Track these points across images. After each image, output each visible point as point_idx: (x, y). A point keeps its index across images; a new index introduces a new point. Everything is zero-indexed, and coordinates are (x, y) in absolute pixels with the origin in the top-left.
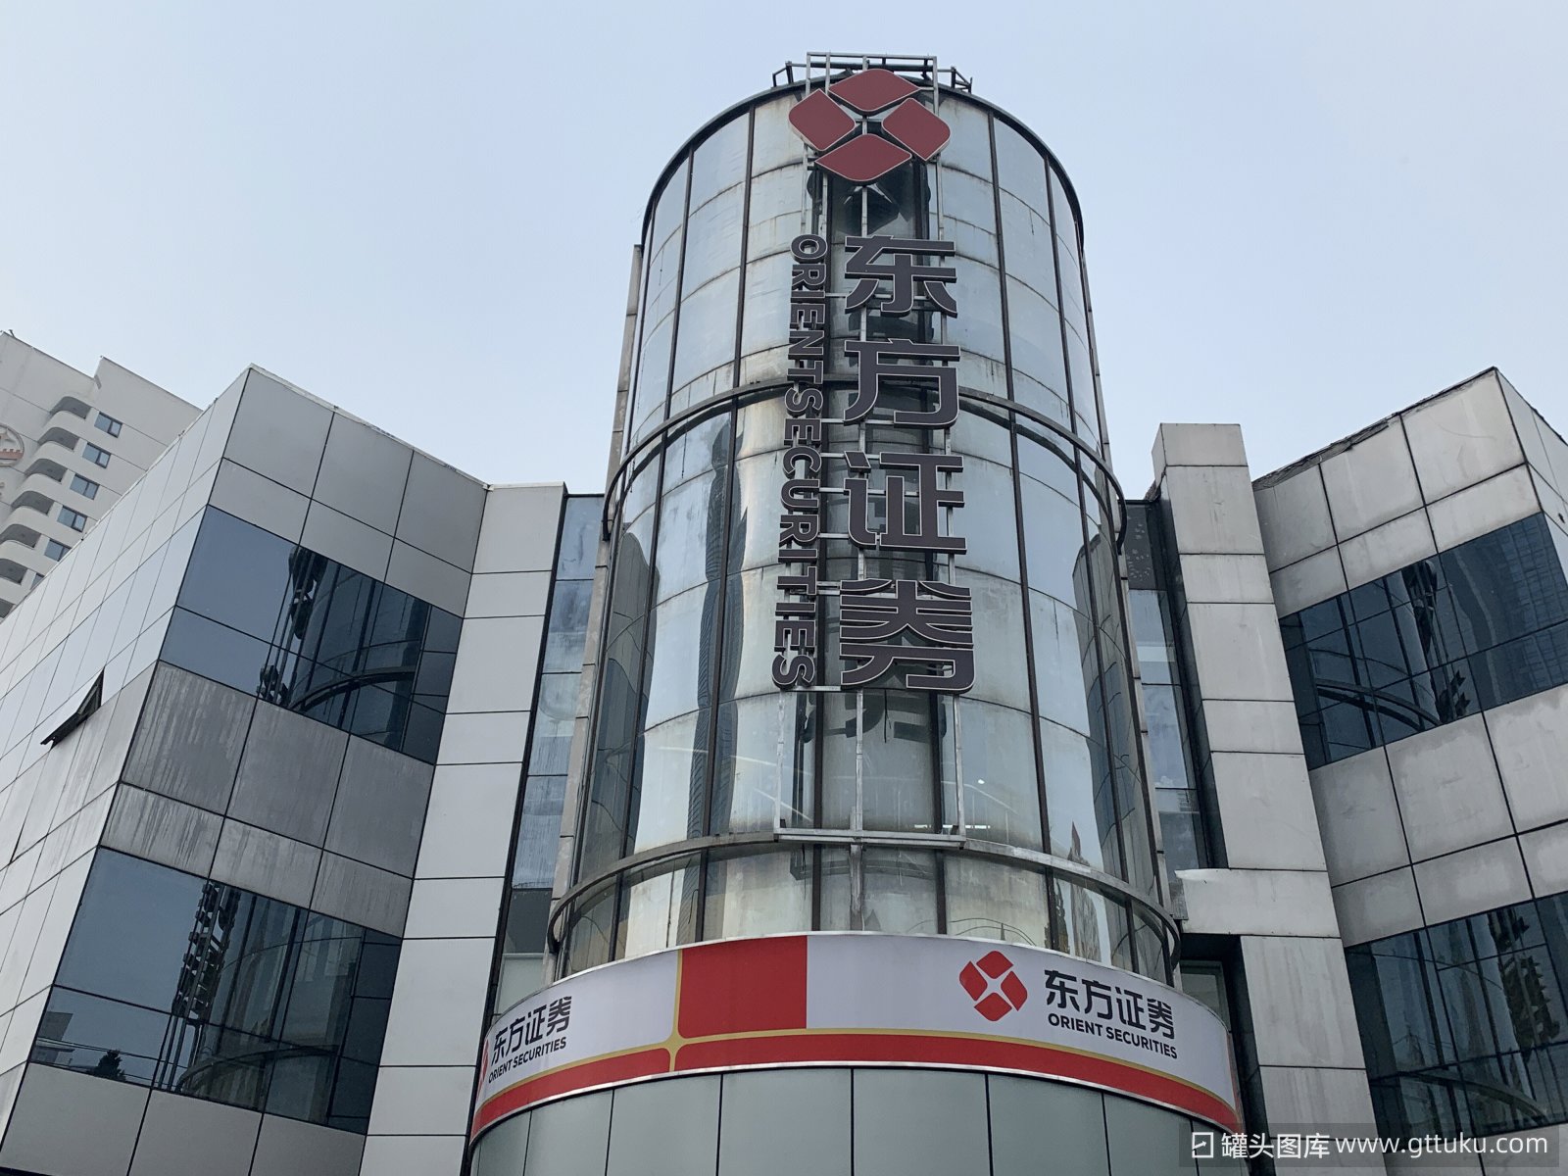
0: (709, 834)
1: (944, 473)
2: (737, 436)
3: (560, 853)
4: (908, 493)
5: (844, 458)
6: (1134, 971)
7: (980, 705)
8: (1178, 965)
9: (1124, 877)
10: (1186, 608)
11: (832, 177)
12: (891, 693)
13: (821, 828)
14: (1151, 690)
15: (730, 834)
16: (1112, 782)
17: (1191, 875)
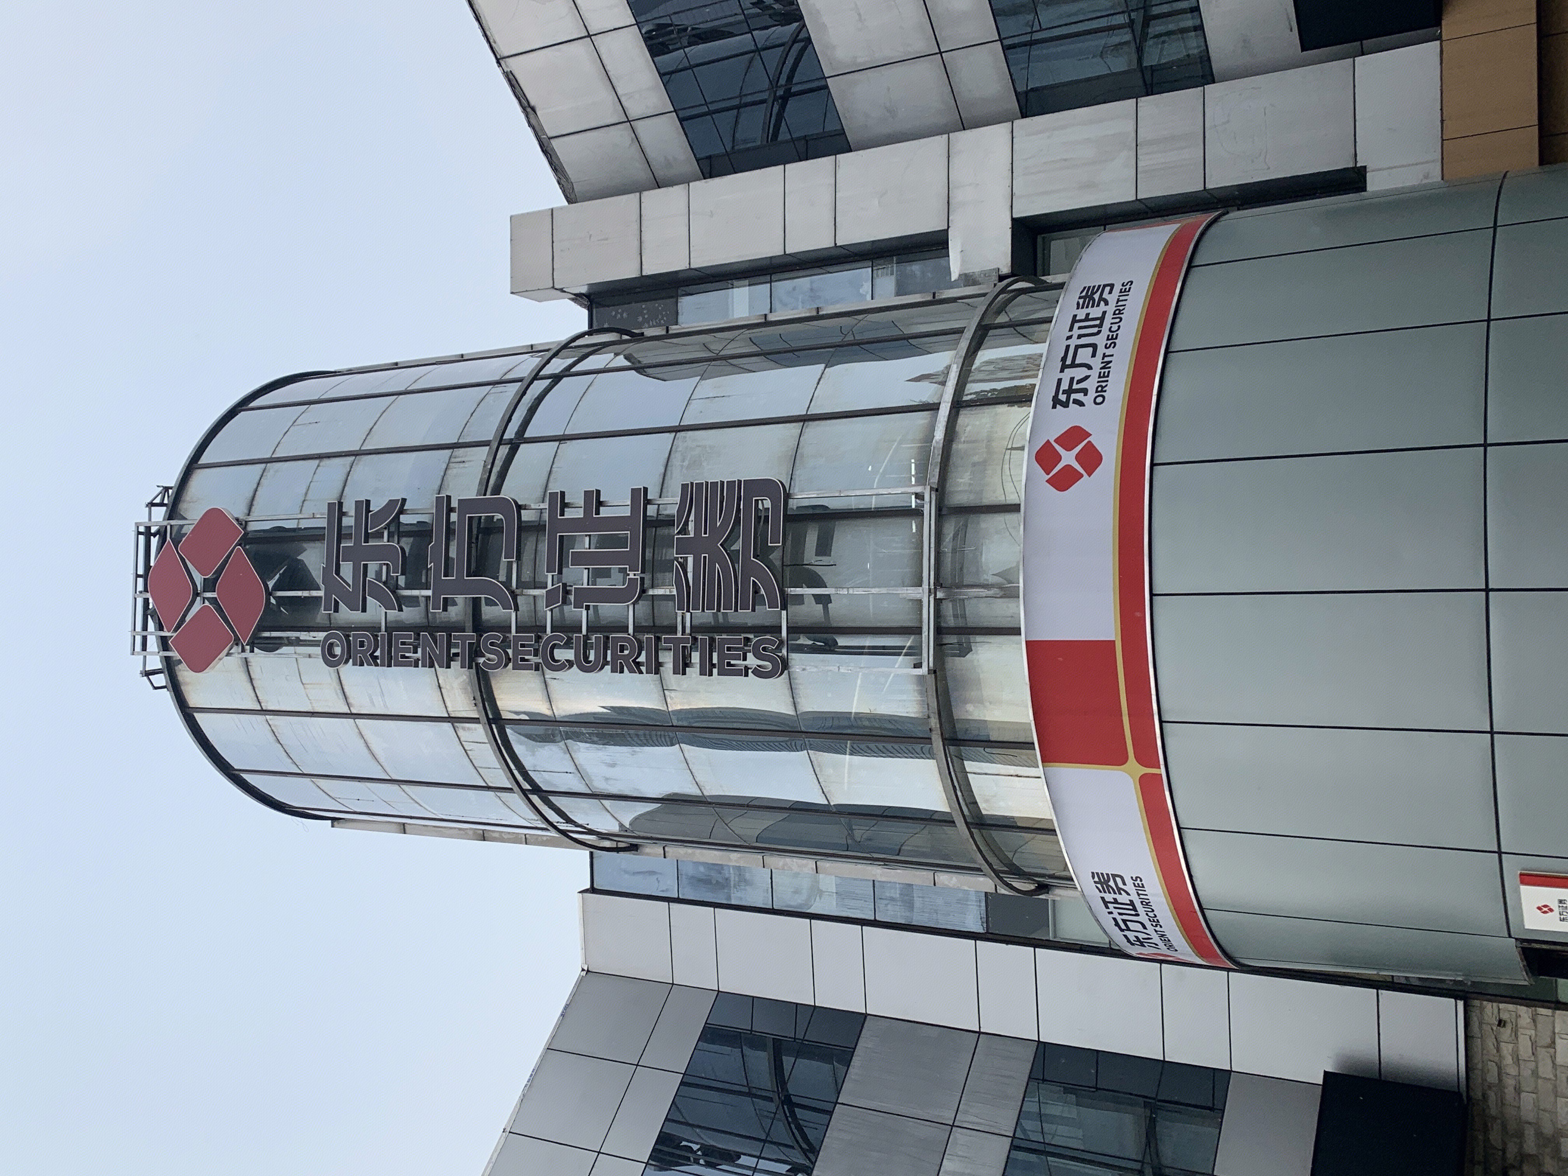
0: (931, 739)
1: (566, 509)
2: (527, 718)
3: (951, 885)
4: (587, 546)
5: (551, 610)
6: (1051, 322)
7: (797, 473)
8: (1043, 278)
9: (960, 331)
10: (695, 269)
11: (261, 628)
12: (787, 561)
13: (921, 628)
14: (777, 305)
15: (929, 717)
16: (868, 343)
17: (956, 266)
